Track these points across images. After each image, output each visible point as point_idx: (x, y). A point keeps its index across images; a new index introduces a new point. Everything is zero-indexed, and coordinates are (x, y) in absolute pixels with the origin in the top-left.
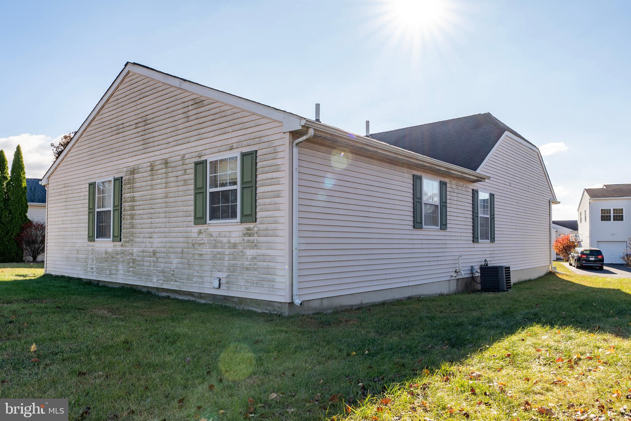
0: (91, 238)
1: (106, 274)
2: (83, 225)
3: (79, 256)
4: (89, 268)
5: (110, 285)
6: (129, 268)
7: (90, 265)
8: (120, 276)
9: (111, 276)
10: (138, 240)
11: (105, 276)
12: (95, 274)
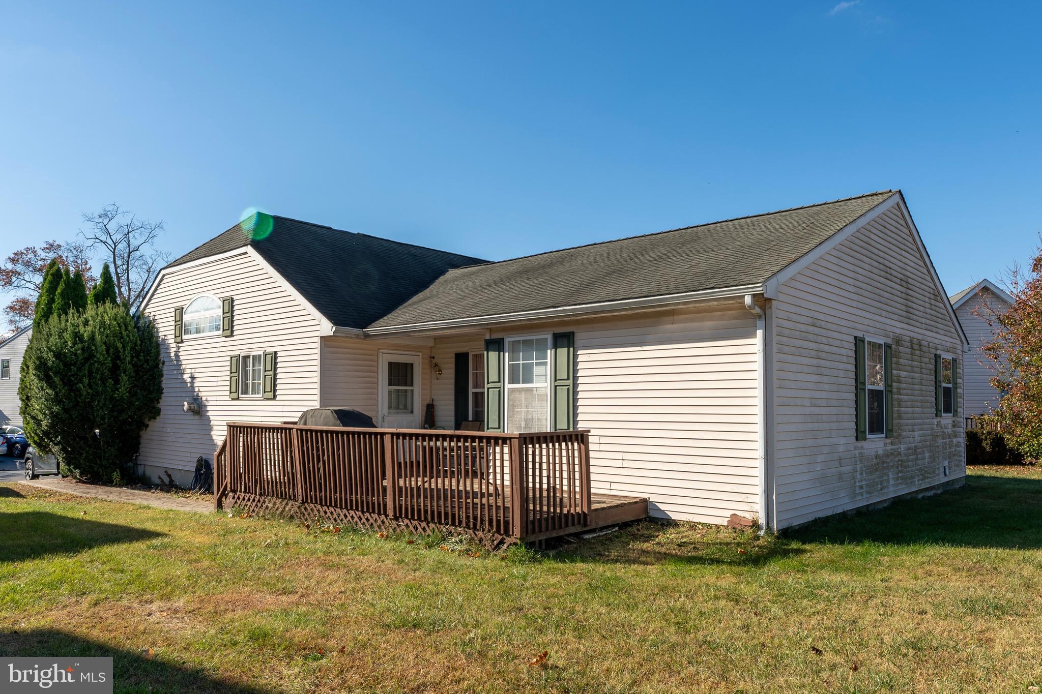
0: (860, 436)
1: (878, 491)
2: (846, 410)
3: (843, 469)
4: (857, 488)
5: (880, 507)
6: (898, 474)
7: (859, 482)
8: (891, 489)
9: (883, 491)
10: (904, 434)
11: (877, 493)
12: (865, 496)
